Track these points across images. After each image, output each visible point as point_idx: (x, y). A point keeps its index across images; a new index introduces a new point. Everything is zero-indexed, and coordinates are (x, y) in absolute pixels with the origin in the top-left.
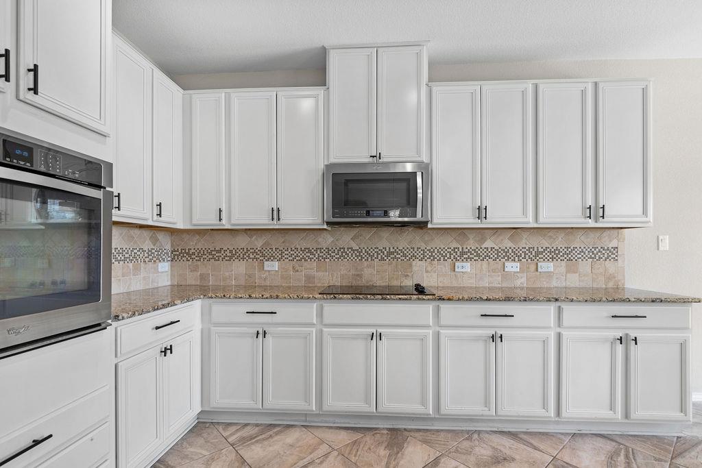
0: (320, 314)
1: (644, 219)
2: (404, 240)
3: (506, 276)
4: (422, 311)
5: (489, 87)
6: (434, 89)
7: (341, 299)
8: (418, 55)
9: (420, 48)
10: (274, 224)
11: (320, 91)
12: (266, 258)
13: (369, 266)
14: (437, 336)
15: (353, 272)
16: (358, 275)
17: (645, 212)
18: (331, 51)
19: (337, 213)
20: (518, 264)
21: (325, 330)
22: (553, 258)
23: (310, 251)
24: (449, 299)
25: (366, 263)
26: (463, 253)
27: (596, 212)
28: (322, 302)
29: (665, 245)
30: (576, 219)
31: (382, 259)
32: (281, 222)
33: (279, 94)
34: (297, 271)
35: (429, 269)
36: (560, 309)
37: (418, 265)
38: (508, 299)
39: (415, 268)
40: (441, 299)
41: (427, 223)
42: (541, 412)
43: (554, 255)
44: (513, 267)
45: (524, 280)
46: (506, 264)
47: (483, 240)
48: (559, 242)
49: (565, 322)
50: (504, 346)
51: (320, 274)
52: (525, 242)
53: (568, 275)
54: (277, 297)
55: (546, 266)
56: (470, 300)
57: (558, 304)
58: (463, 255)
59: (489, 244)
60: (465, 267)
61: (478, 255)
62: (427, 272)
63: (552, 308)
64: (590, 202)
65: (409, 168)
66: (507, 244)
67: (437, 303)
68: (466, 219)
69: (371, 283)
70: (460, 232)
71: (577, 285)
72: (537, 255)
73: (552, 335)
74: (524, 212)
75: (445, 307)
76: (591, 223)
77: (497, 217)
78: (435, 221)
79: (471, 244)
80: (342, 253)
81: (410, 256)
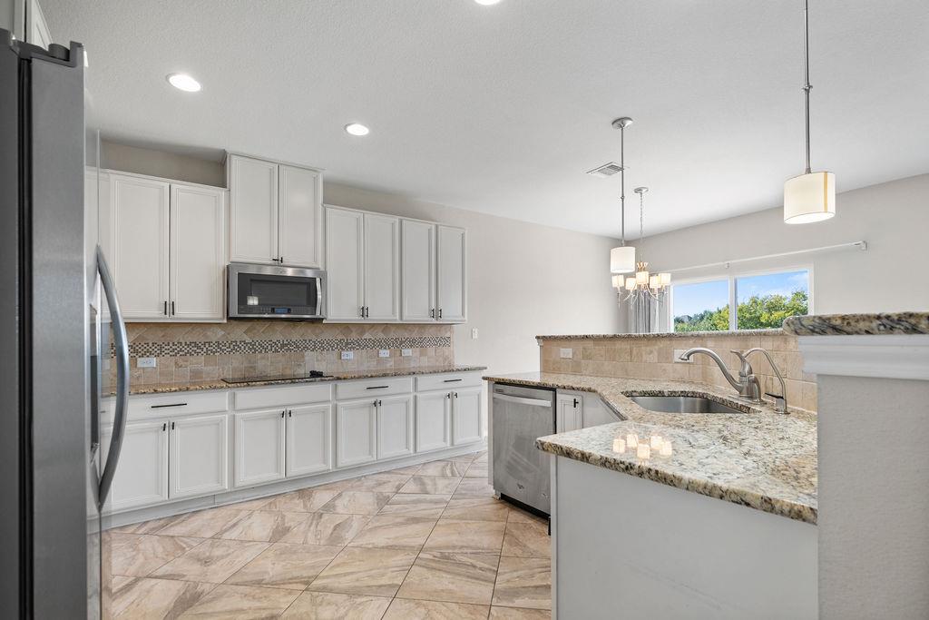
0: (233, 401)
1: (462, 318)
2: (297, 334)
3: (380, 361)
4: (321, 390)
5: (370, 216)
6: (328, 210)
7: (254, 385)
8: (315, 179)
9: (316, 174)
10: (164, 319)
11: (221, 192)
12: (140, 354)
13: (263, 358)
14: (335, 409)
15: (246, 364)
16: (251, 367)
17: (463, 314)
18: (233, 156)
19: (242, 310)
20: (388, 351)
21: (237, 414)
22: (411, 346)
23: (196, 345)
24: (344, 379)
25: (259, 356)
26: (347, 344)
27: (437, 313)
28: (235, 390)
29: (475, 336)
30: (424, 318)
31: (276, 351)
32: (175, 316)
33: (173, 186)
34: (181, 366)
35: (319, 358)
36: (416, 380)
37: (309, 355)
38: (385, 375)
39: (307, 358)
40: (339, 379)
41: (323, 319)
42: (405, 451)
43: (412, 343)
44: (384, 353)
45: (392, 363)
46: (381, 351)
47: (363, 333)
48: (415, 334)
49: (419, 388)
50: (382, 409)
51: (209, 368)
52: (393, 335)
53: (422, 358)
54: (188, 389)
55: (407, 352)
56: (359, 378)
57: (415, 376)
58: (348, 345)
59: (367, 336)
60: (349, 355)
61: (359, 345)
62: (318, 360)
63: (411, 379)
64: (434, 307)
65: (309, 274)
66: (381, 335)
67: (336, 382)
68: (352, 316)
69: (264, 374)
70: (346, 327)
71: (427, 365)
72: (401, 344)
73: (411, 397)
74: (394, 313)
75: (341, 385)
76: (434, 321)
77: (376, 316)
78: (329, 317)
79: (354, 336)
80: (235, 346)
81: (301, 347)
